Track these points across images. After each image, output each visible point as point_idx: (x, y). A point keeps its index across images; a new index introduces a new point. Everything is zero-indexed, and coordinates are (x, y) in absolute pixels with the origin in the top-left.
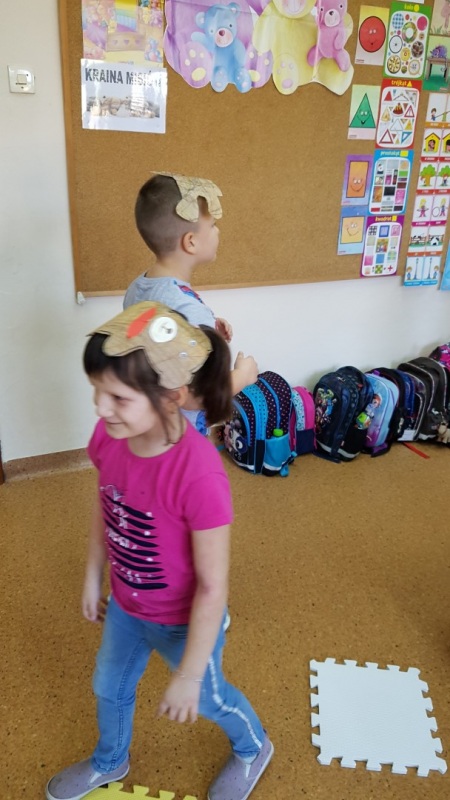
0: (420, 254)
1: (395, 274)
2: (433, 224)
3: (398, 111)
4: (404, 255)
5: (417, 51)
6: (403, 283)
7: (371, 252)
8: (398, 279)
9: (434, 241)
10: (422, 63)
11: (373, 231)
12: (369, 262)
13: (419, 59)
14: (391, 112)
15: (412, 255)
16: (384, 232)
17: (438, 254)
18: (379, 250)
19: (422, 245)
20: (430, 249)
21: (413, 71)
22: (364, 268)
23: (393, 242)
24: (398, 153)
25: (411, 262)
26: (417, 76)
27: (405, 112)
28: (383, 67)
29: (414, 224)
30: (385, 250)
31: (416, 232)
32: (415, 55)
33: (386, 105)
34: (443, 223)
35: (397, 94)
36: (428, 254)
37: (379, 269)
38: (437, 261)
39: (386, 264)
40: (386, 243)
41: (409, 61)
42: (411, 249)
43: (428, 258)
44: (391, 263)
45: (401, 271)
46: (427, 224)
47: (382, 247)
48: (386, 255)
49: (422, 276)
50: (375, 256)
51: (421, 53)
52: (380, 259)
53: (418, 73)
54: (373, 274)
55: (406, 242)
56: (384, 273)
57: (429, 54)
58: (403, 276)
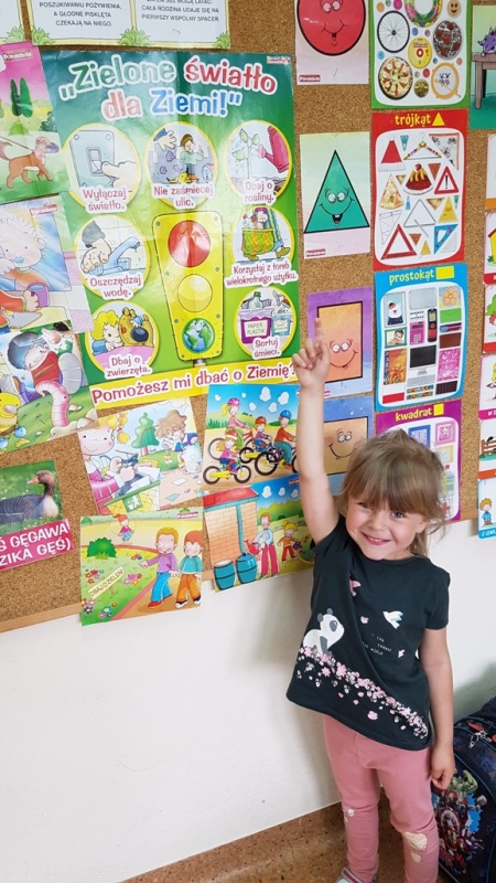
1: (457, 518)
3: (418, 183)
5: (447, 43)
10: (462, 70)
13: (453, 61)
14: (402, 188)
15: (489, 475)
21: (443, 90)
24: (429, 274)
25: (488, 489)
26: (455, 100)
27: (434, 183)
28: (370, 87)
29: (484, 415)
31: (491, 430)
32: (444, 52)
33: (386, 173)
35: (411, 146)
41: (431, 67)
42: (485, 465)
51: (457, 47)
53: (455, 91)
55: (471, 453)
57: (477, 49)
58: (475, 522)
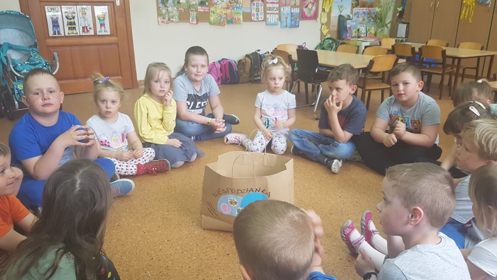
0: (271, 14)
1: (263, 21)
2: (274, 3)
4: (265, 14)
6: (266, 24)
7: (254, 12)
8: (265, 22)
9: (275, 9)
11: (254, 4)
12: (254, 15)
15: (268, 14)
16: (258, 5)
17: (277, 14)
18: (256, 11)
19: (271, 10)
20: (274, 12)
22: (252, 17)
23: (261, 8)
25: (268, 16)
29: (267, 3)
30: (259, 11)
31: (268, 5)
34: (277, 3)
36: (274, 14)
37: (258, 18)
38: (277, 16)
39: (260, 16)
40: (259, 9)
42: (267, 12)
43: (274, 15)
44: (261, 17)
45: (265, 20)
46: (272, 3)
47: (258, 10)
48: (259, 13)
49: (273, 21)
50: (256, 13)
52: (257, 15)
54: (256, 20)
55: (265, 9)
56: (260, 20)
58: (266, 21)
